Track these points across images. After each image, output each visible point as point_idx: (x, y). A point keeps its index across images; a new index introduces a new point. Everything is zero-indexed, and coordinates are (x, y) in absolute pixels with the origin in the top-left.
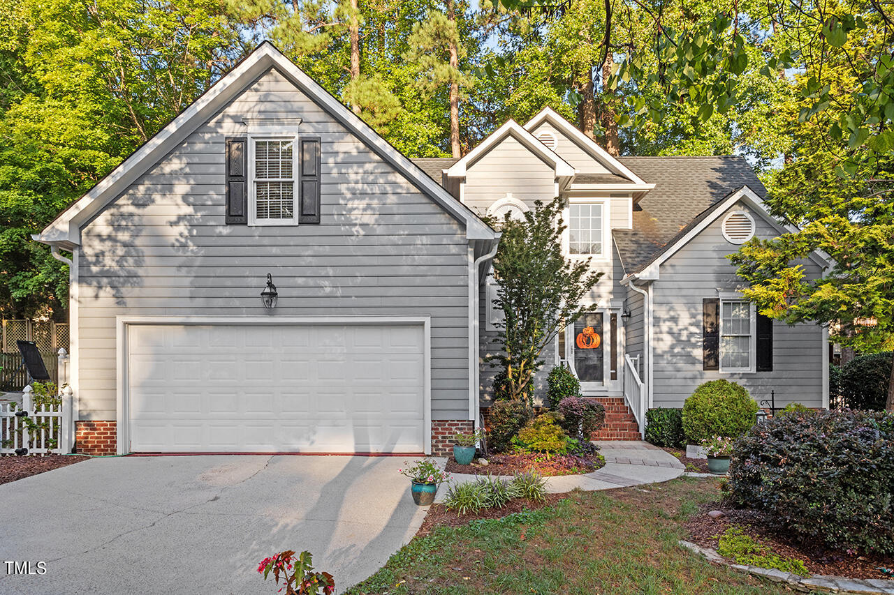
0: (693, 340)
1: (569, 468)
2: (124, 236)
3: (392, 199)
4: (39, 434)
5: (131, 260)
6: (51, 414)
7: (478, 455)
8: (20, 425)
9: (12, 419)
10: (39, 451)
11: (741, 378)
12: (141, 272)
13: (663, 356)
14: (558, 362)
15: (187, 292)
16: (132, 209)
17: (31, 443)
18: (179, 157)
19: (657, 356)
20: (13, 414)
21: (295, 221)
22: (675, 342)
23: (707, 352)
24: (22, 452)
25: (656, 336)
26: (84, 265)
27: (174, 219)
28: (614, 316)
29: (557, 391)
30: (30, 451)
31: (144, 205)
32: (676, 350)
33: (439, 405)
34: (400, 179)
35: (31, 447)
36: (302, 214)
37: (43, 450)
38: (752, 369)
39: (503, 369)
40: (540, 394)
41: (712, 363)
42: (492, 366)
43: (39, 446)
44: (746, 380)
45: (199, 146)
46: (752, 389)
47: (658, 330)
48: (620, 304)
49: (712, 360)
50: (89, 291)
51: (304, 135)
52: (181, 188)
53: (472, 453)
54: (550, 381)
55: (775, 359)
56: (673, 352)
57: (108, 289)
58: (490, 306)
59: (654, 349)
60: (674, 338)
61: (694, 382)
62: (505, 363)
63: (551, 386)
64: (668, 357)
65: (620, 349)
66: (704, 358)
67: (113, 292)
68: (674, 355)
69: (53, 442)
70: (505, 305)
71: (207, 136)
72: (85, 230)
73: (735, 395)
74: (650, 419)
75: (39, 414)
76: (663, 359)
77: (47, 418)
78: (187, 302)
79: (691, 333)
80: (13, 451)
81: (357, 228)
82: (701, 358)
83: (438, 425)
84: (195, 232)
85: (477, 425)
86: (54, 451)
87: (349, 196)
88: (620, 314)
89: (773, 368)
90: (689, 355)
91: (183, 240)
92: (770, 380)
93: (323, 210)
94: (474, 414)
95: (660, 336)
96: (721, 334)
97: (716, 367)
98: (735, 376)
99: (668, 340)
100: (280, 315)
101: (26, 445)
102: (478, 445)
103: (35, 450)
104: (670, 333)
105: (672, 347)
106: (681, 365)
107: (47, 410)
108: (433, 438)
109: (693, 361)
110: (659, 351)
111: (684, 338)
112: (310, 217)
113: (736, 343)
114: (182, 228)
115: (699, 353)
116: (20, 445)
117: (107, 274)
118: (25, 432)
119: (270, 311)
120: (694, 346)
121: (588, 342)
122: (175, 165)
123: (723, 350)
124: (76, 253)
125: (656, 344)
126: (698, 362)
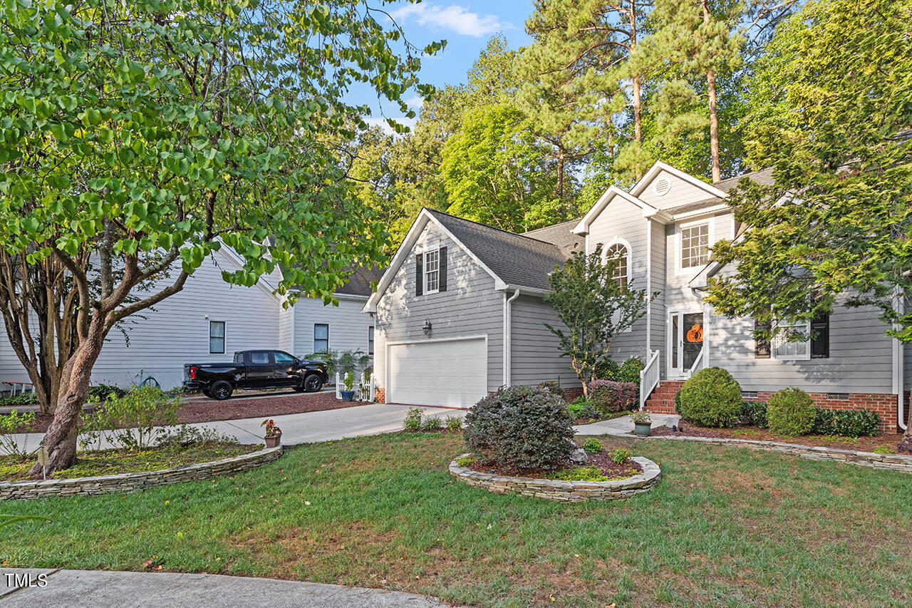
0: (747, 333)
2: (388, 307)
4: (365, 393)
5: (390, 317)
6: (369, 385)
10: (365, 400)
11: (794, 365)
12: (392, 322)
13: (718, 347)
15: (404, 329)
16: (390, 294)
18: (403, 267)
19: (713, 349)
21: (437, 291)
22: (729, 336)
23: (759, 343)
25: (712, 332)
26: (377, 321)
27: (402, 296)
31: (393, 292)
32: (730, 343)
33: (491, 383)
35: (363, 399)
36: (440, 287)
38: (807, 356)
41: (763, 351)
44: (799, 366)
45: (409, 261)
46: (807, 375)
47: (714, 327)
49: (763, 349)
50: (379, 331)
51: (442, 247)
52: (404, 282)
55: (831, 347)
56: (727, 344)
57: (384, 330)
59: (711, 342)
60: (727, 331)
61: (746, 369)
64: (723, 348)
66: (756, 348)
67: (385, 332)
68: (729, 347)
71: (411, 255)
72: (377, 306)
75: (365, 385)
76: (718, 350)
77: (367, 386)
78: (405, 334)
79: (744, 327)
81: (460, 290)
82: (754, 348)
84: (407, 301)
87: (457, 274)
89: (830, 355)
90: (742, 346)
91: (404, 306)
92: (827, 366)
93: (448, 283)
95: (716, 331)
97: (768, 355)
98: (788, 363)
99: (723, 334)
100: (434, 338)
104: (725, 328)
105: (727, 340)
106: (735, 355)
107: (368, 383)
109: (745, 351)
110: (715, 344)
111: (738, 331)
112: (443, 287)
114: (404, 300)
115: (751, 345)
116: (361, 397)
117: (384, 324)
119: (430, 336)
120: (747, 338)
121: (696, 337)
122: (402, 271)
123: (776, 342)
124: (375, 316)
125: (712, 338)
126: (751, 352)
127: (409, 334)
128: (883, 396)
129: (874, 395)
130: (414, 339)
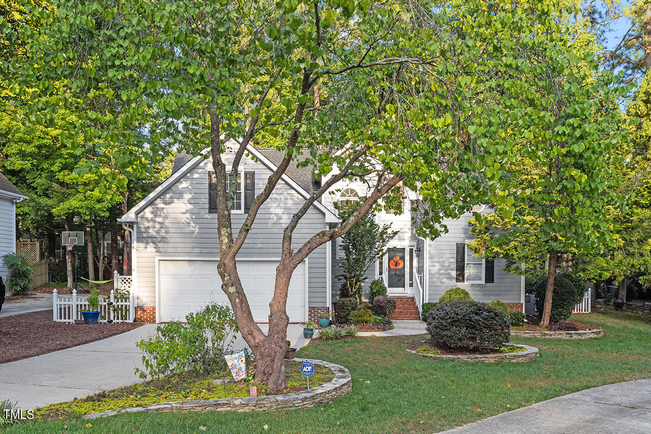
0: (451, 266)
1: (373, 329)
3: (290, 202)
4: (118, 313)
5: (163, 230)
6: (124, 303)
7: (330, 323)
8: (109, 309)
9: (105, 306)
10: (118, 321)
11: (477, 287)
12: (167, 236)
13: (434, 275)
14: (377, 277)
15: (190, 245)
16: (162, 206)
17: (114, 317)
18: (186, 181)
19: (430, 275)
20: (106, 303)
21: (242, 211)
22: (441, 267)
23: (458, 273)
24: (110, 322)
25: (431, 264)
26: (139, 232)
27: (184, 211)
28: (411, 250)
29: (375, 293)
30: (114, 321)
31: (170, 203)
32: (442, 272)
33: (312, 300)
34: (293, 192)
35: (114, 319)
36: (246, 208)
37: (120, 321)
38: (483, 282)
39: (345, 281)
40: (366, 295)
41: (461, 278)
42: (339, 279)
43: (118, 319)
44: (479, 287)
45: (196, 176)
46: (483, 292)
48: (415, 243)
49: (461, 277)
51: (247, 170)
52: (187, 196)
53: (328, 322)
54: (371, 288)
55: (495, 277)
56: (440, 272)
57: (151, 244)
58: (338, 248)
59: (429, 271)
60: (441, 265)
62: (346, 278)
63: (371, 290)
64: (437, 275)
65: (415, 270)
66: (457, 276)
67: (154, 246)
68: (440, 274)
69: (124, 317)
70: (346, 248)
71: (200, 171)
72: (139, 215)
73: (462, 296)
74: (423, 308)
75: (118, 303)
77: (122, 306)
78: (190, 250)
79: (450, 262)
80: (106, 321)
81: (273, 215)
82: (455, 276)
83: (312, 309)
84: (194, 217)
85: (330, 309)
86: (126, 321)
88: (415, 249)
89: (494, 281)
90: (449, 274)
91: (188, 221)
92: (492, 288)
94: (329, 304)
95: (434, 264)
96: (466, 262)
97: (463, 280)
98: (474, 286)
99: (438, 266)
101: (112, 318)
102: (331, 319)
103: (116, 321)
104: (439, 262)
105: (440, 270)
106: (445, 280)
107: (122, 301)
108: (309, 315)
109: (451, 278)
110: (433, 272)
111: (446, 265)
113: (475, 268)
114: (188, 215)
115: (454, 274)
116: (109, 318)
117: (151, 237)
118: (112, 312)
120: (451, 270)
121: (396, 265)
122: (184, 185)
123: (467, 272)
124: (135, 226)
125: (431, 268)
126: (453, 278)
127: (197, 250)
128: (517, 304)
129: (513, 304)
130: (204, 257)
